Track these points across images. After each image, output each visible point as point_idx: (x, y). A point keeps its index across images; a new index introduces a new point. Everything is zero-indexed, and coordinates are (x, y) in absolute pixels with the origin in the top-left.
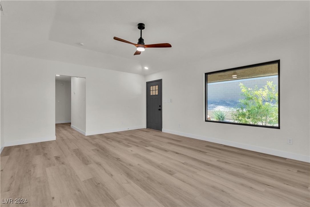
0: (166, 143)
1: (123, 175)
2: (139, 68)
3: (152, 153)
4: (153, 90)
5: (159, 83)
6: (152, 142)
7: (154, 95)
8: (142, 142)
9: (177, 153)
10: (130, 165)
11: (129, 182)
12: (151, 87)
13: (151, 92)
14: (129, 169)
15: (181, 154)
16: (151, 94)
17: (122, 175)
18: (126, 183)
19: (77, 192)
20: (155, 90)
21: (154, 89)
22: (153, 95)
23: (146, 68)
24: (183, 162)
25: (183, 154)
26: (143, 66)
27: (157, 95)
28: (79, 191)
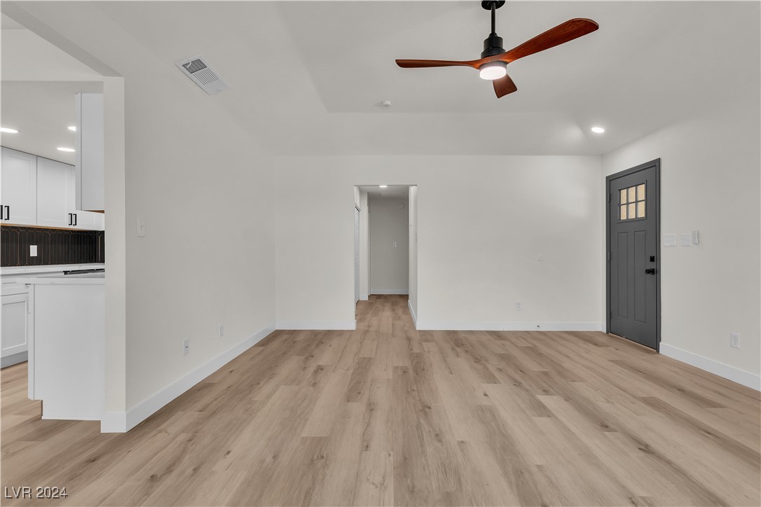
0: (638, 398)
1: (391, 458)
2: (573, 134)
3: (542, 422)
4: (628, 204)
5: (650, 173)
6: (582, 380)
7: (632, 221)
8: (546, 374)
9: (646, 449)
10: (437, 435)
11: (385, 483)
12: (624, 192)
13: (623, 208)
14: (422, 446)
15: (660, 457)
16: (623, 217)
17: (390, 455)
18: (374, 484)
19: (269, 459)
20: (637, 202)
21: (632, 199)
22: (628, 221)
23: (598, 130)
24: (639, 492)
25: (669, 463)
26: (584, 126)
27: (641, 219)
28: (275, 457)
